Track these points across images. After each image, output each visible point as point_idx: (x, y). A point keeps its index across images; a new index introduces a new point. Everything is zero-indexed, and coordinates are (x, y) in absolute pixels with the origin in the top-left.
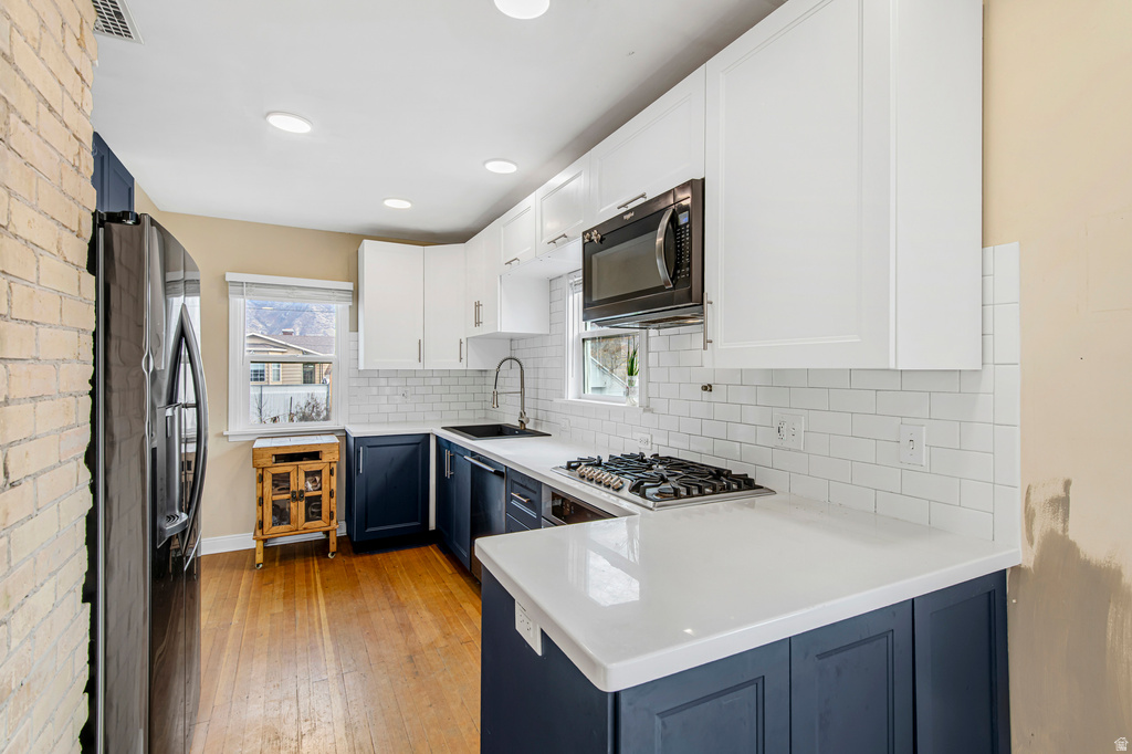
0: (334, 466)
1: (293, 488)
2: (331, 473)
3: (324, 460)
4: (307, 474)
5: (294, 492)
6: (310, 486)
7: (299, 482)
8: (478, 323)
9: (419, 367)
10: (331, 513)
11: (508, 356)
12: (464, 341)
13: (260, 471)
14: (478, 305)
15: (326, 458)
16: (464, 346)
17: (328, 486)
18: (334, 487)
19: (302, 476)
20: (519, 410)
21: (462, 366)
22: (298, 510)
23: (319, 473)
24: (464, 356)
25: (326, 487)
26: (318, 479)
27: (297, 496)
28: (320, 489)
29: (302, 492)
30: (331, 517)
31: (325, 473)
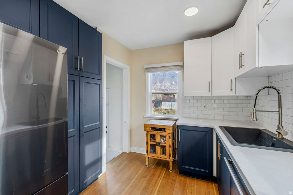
0: (171, 135)
1: (156, 141)
2: (169, 138)
3: (166, 132)
4: (161, 136)
5: (157, 142)
6: (162, 141)
7: (158, 139)
8: (241, 66)
9: (209, 94)
10: (170, 154)
11: (266, 85)
12: (233, 80)
13: (147, 132)
14: (241, 56)
15: (167, 131)
16: (233, 83)
17: (168, 143)
18: (171, 144)
19: (159, 137)
20: (277, 123)
21: (233, 94)
22: (158, 149)
23: (165, 137)
24: (233, 88)
25: (167, 143)
26: (165, 139)
27: (158, 144)
28: (166, 143)
29: (159, 143)
30: (170, 156)
31: (167, 137)
